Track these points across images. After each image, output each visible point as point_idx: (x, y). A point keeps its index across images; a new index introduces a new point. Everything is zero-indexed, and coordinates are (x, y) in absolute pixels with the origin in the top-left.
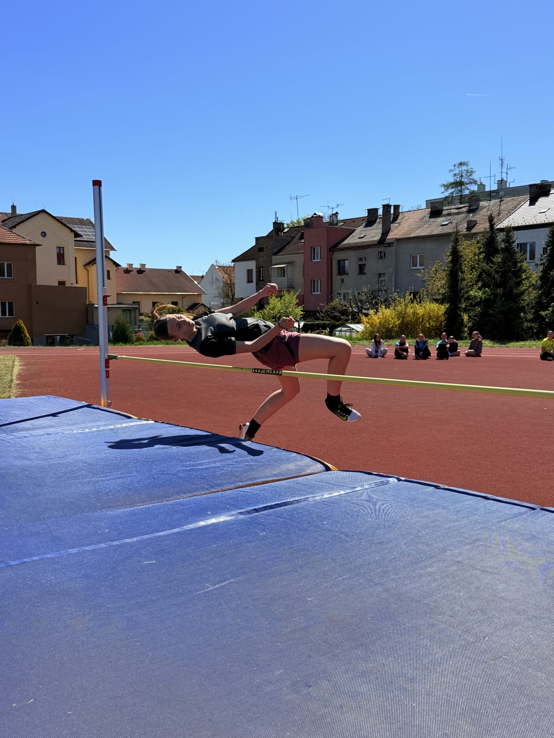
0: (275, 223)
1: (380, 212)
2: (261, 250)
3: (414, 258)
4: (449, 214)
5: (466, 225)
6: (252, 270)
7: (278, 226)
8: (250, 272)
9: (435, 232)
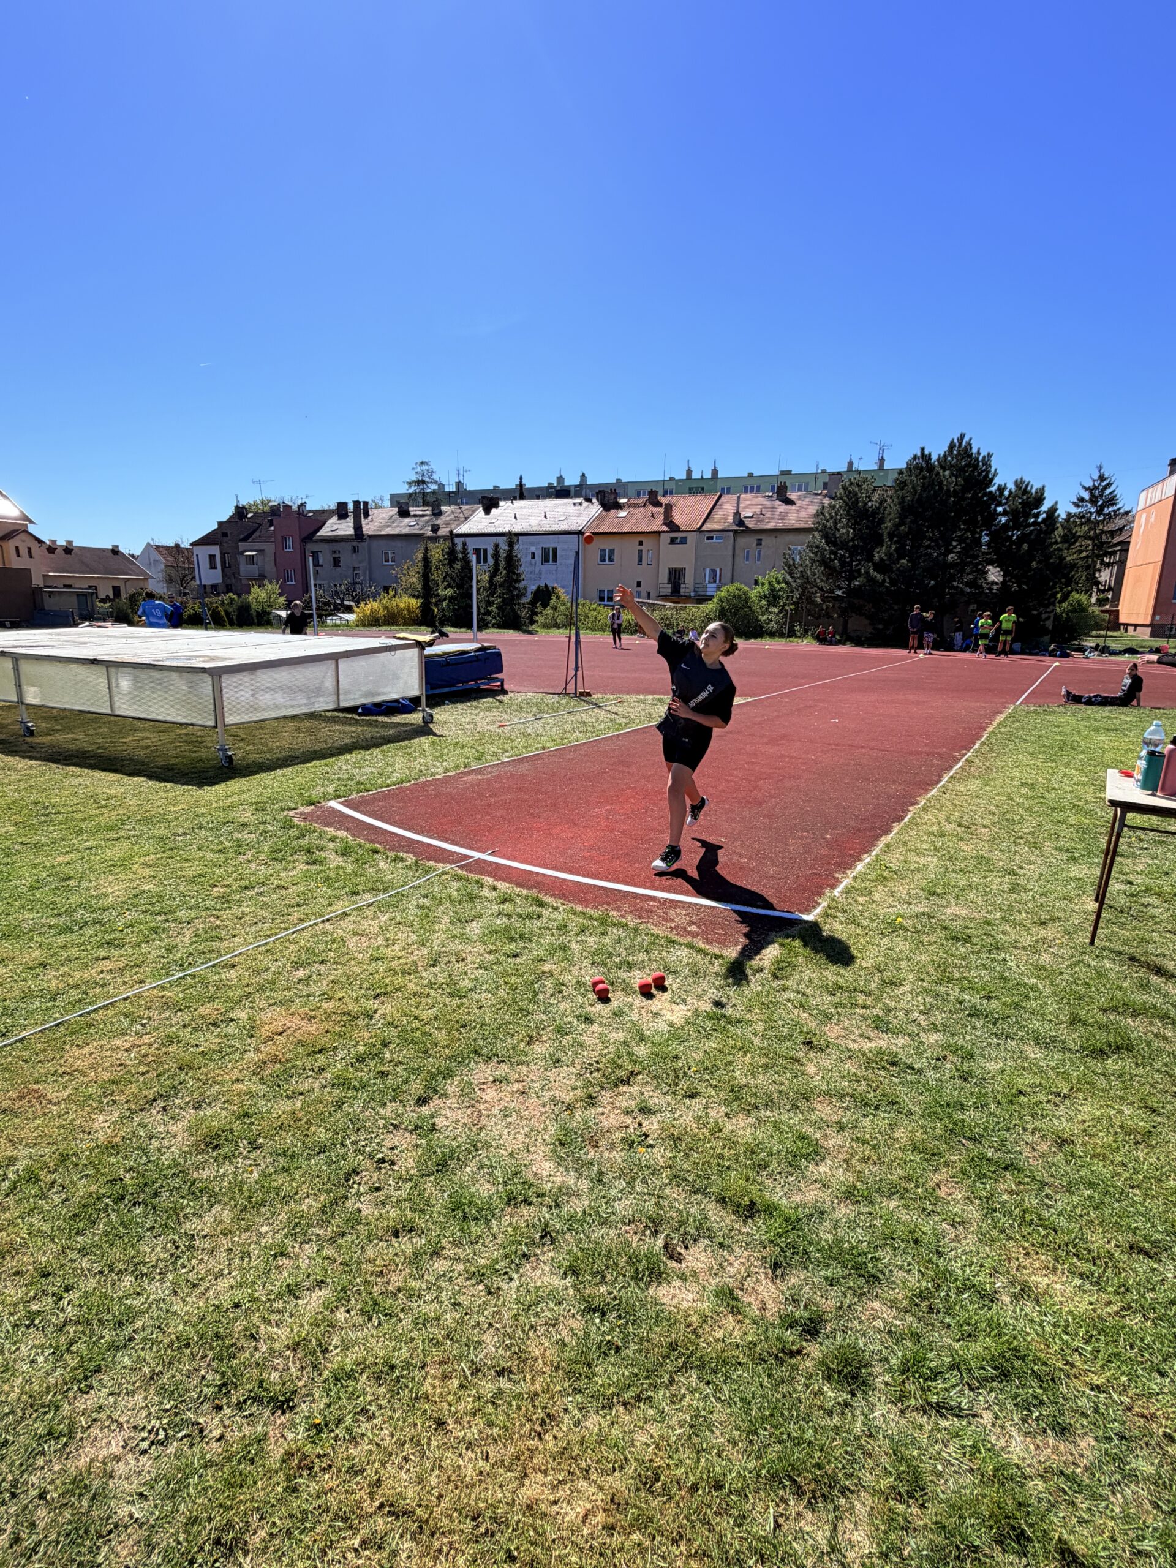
0: (237, 507)
1: (351, 506)
2: (225, 535)
3: (386, 554)
4: (415, 516)
5: (430, 528)
6: (214, 556)
7: (240, 512)
8: (212, 557)
9: (404, 532)
